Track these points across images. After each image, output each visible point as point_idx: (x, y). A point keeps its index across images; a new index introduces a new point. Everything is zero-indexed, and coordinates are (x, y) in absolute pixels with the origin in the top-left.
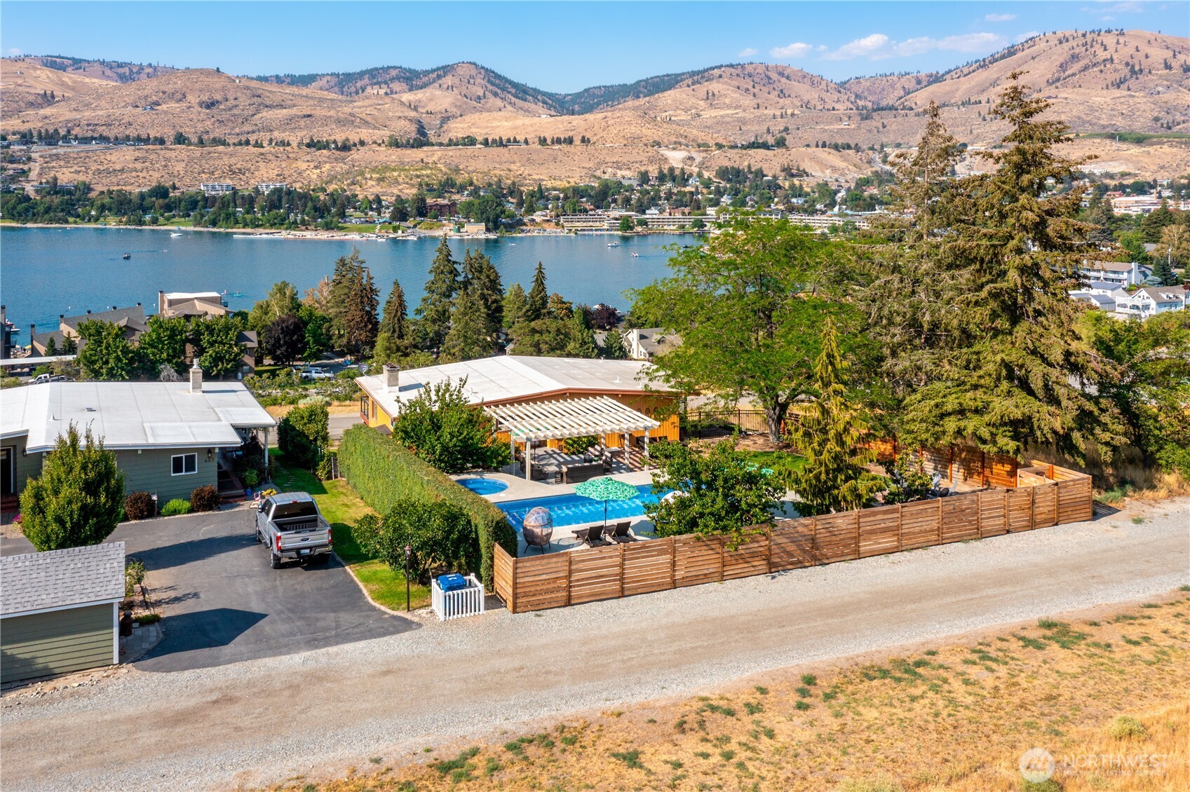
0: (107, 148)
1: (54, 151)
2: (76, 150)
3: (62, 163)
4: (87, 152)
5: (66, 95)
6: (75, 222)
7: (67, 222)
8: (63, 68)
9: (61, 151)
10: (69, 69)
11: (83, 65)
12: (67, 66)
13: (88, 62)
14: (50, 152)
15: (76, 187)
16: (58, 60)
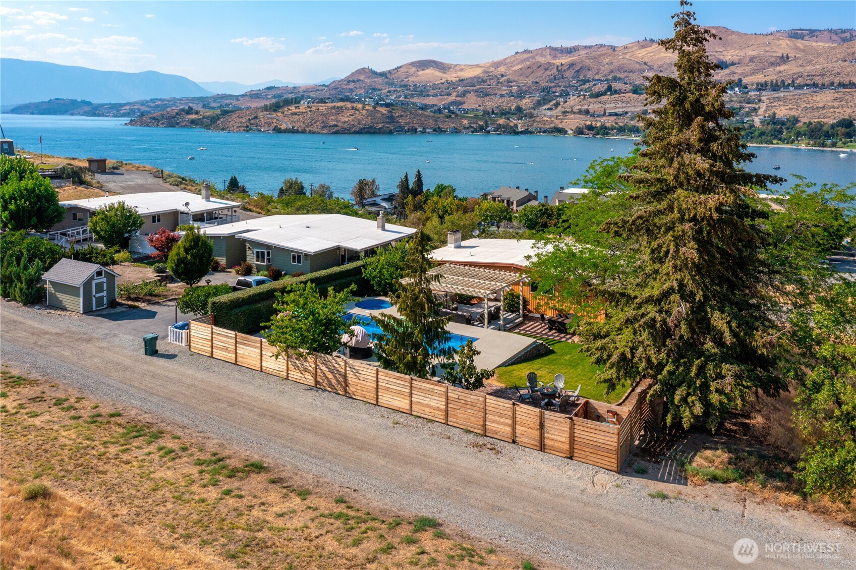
0: (814, 92)
1: (777, 95)
2: (792, 94)
3: (781, 103)
4: (800, 95)
5: (797, 56)
6: (777, 144)
7: (772, 143)
8: (802, 37)
9: (781, 95)
10: (806, 38)
11: (816, 34)
12: (805, 36)
13: (820, 31)
14: (774, 96)
15: (788, 119)
16: (799, 32)
